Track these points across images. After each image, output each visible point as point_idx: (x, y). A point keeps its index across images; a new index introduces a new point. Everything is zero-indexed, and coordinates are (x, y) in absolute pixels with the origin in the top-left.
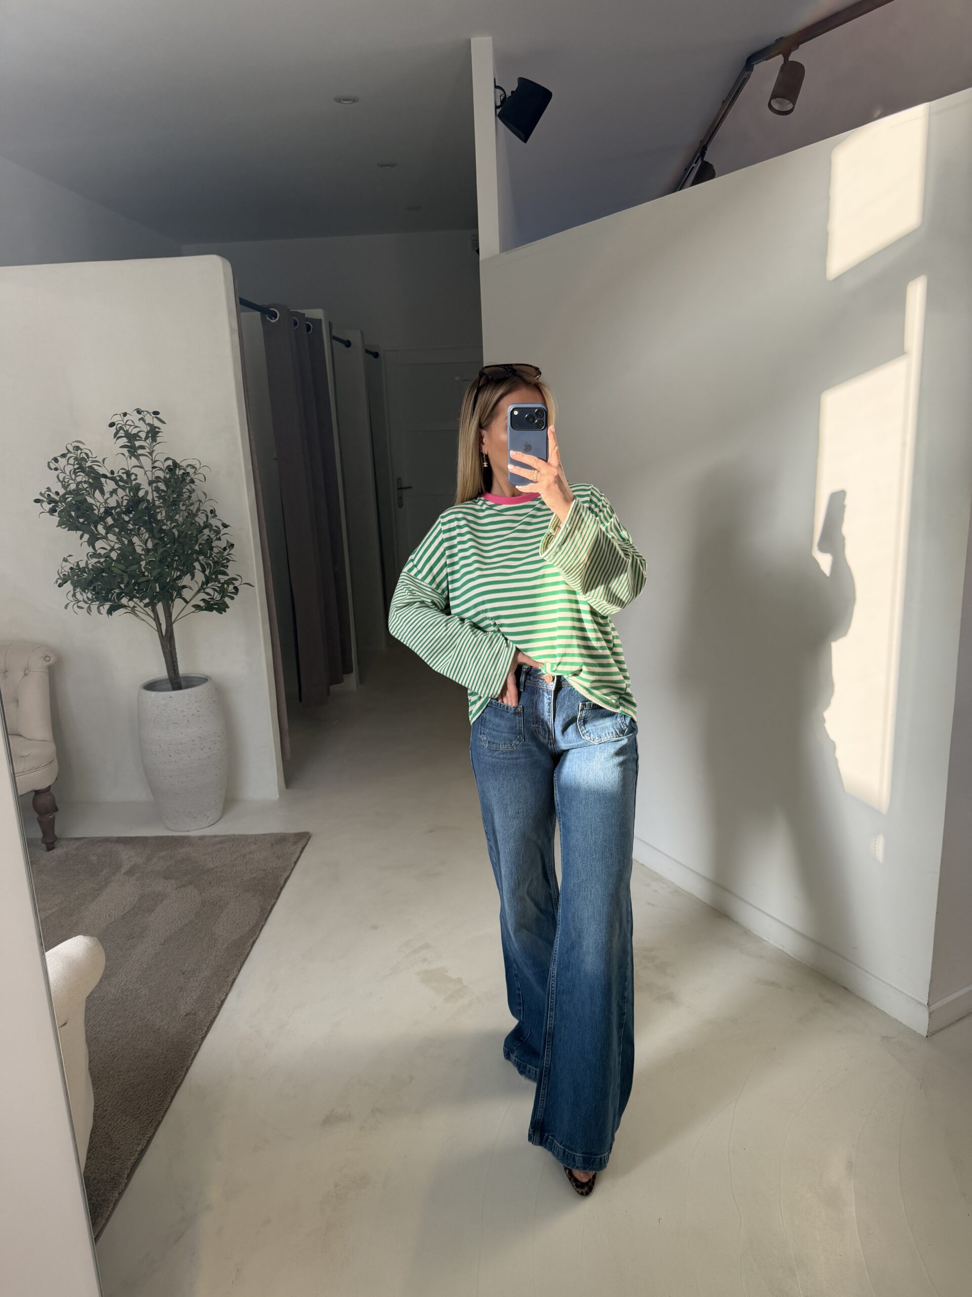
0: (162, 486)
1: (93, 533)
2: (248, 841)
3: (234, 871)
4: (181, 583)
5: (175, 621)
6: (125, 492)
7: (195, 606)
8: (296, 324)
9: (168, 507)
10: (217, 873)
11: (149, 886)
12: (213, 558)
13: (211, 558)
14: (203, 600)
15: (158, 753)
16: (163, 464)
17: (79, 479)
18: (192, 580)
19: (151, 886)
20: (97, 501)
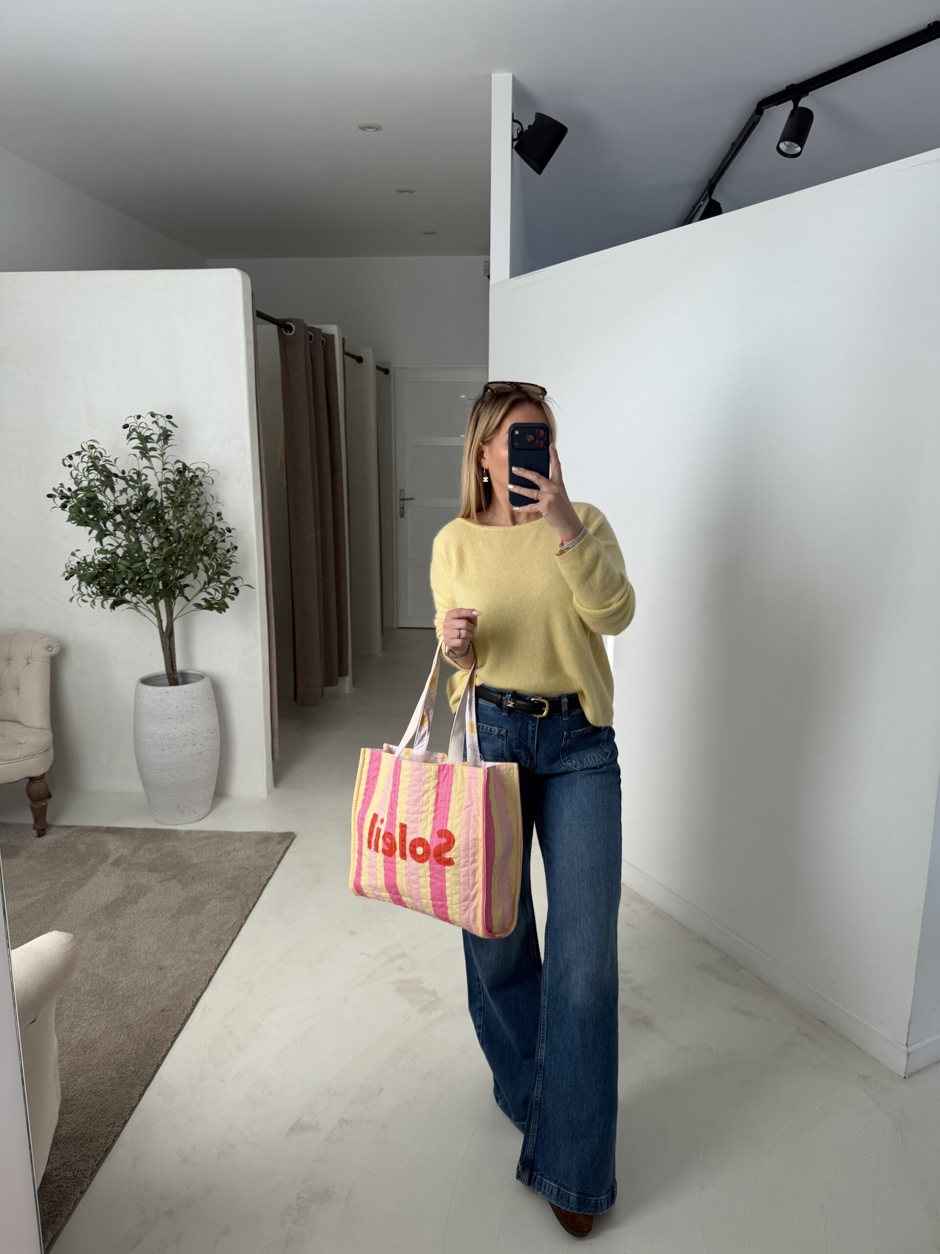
0: (171, 487)
1: (102, 530)
2: (234, 838)
3: (218, 868)
4: (184, 582)
5: (176, 619)
6: (135, 491)
7: (195, 605)
8: (311, 338)
9: (176, 508)
10: (201, 869)
11: (134, 878)
12: (217, 560)
13: (215, 560)
14: (205, 599)
15: (150, 747)
16: (173, 467)
17: (91, 476)
18: (194, 579)
19: (135, 879)
20: (107, 499)
